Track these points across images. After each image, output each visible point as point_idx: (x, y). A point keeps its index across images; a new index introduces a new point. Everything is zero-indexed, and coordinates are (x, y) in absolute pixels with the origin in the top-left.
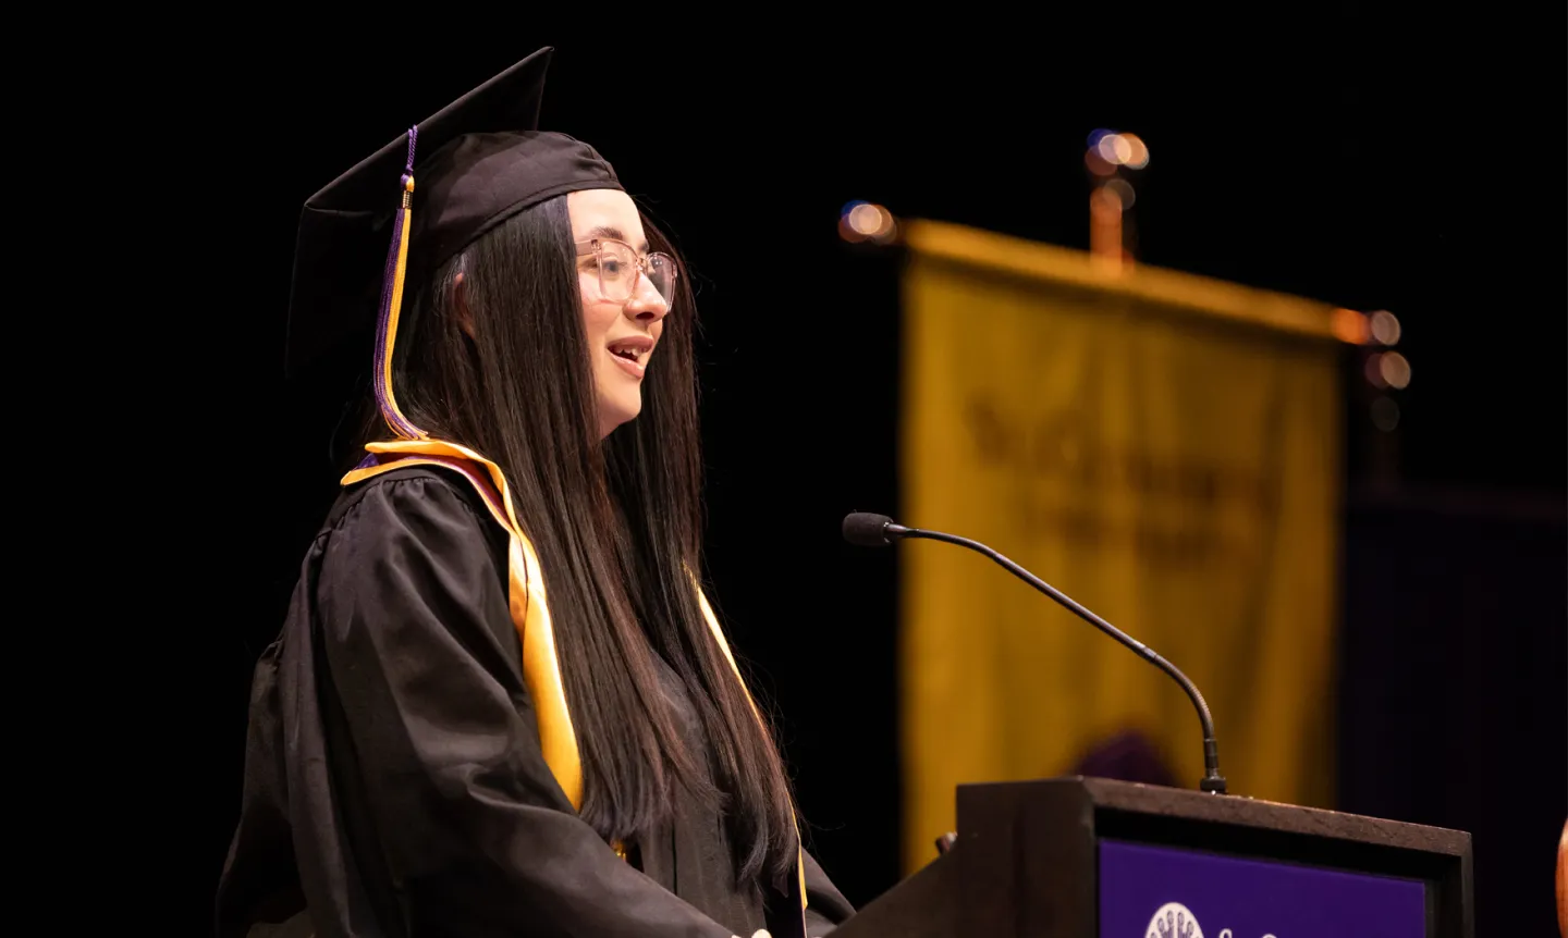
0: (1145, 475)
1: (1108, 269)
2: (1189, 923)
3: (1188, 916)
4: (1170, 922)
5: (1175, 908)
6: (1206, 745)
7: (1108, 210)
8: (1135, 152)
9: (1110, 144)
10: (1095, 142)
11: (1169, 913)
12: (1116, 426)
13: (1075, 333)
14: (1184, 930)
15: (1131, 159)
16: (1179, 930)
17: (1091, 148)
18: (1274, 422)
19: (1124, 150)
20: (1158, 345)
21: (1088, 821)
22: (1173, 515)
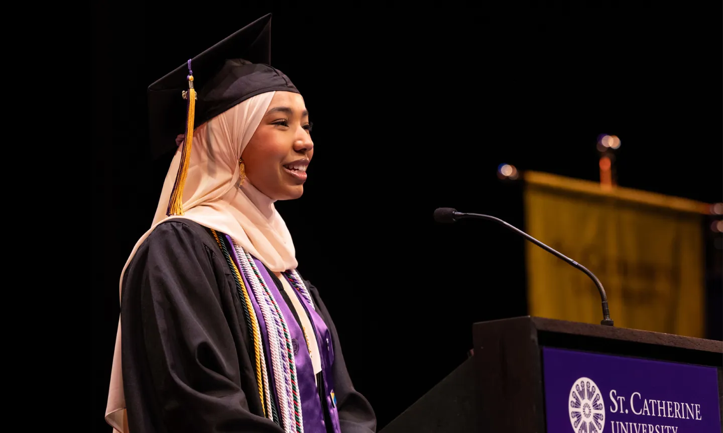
0: (624, 268)
1: (606, 188)
2: (593, 387)
3: (592, 383)
4: (583, 386)
5: (585, 380)
6: (603, 304)
7: (605, 165)
8: (615, 142)
9: (607, 140)
10: (600, 139)
11: (582, 382)
12: (612, 251)
13: (594, 214)
14: (591, 390)
15: (613, 144)
16: (588, 390)
17: (599, 142)
18: (676, 248)
19: (611, 142)
20: (628, 217)
21: (534, 337)
22: (636, 285)
